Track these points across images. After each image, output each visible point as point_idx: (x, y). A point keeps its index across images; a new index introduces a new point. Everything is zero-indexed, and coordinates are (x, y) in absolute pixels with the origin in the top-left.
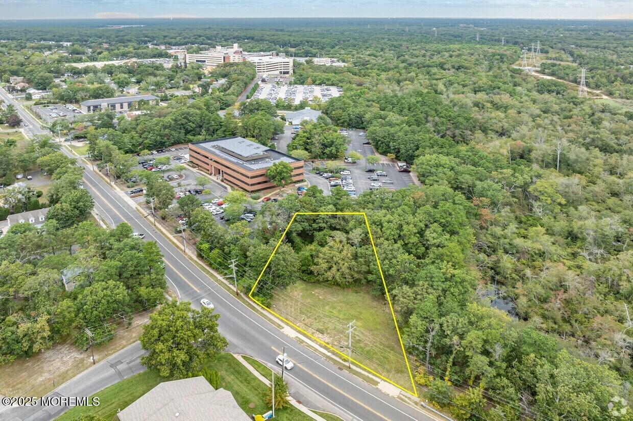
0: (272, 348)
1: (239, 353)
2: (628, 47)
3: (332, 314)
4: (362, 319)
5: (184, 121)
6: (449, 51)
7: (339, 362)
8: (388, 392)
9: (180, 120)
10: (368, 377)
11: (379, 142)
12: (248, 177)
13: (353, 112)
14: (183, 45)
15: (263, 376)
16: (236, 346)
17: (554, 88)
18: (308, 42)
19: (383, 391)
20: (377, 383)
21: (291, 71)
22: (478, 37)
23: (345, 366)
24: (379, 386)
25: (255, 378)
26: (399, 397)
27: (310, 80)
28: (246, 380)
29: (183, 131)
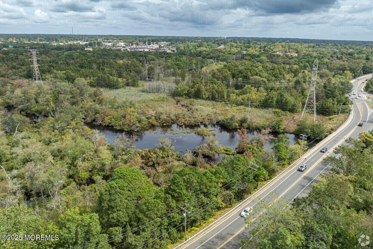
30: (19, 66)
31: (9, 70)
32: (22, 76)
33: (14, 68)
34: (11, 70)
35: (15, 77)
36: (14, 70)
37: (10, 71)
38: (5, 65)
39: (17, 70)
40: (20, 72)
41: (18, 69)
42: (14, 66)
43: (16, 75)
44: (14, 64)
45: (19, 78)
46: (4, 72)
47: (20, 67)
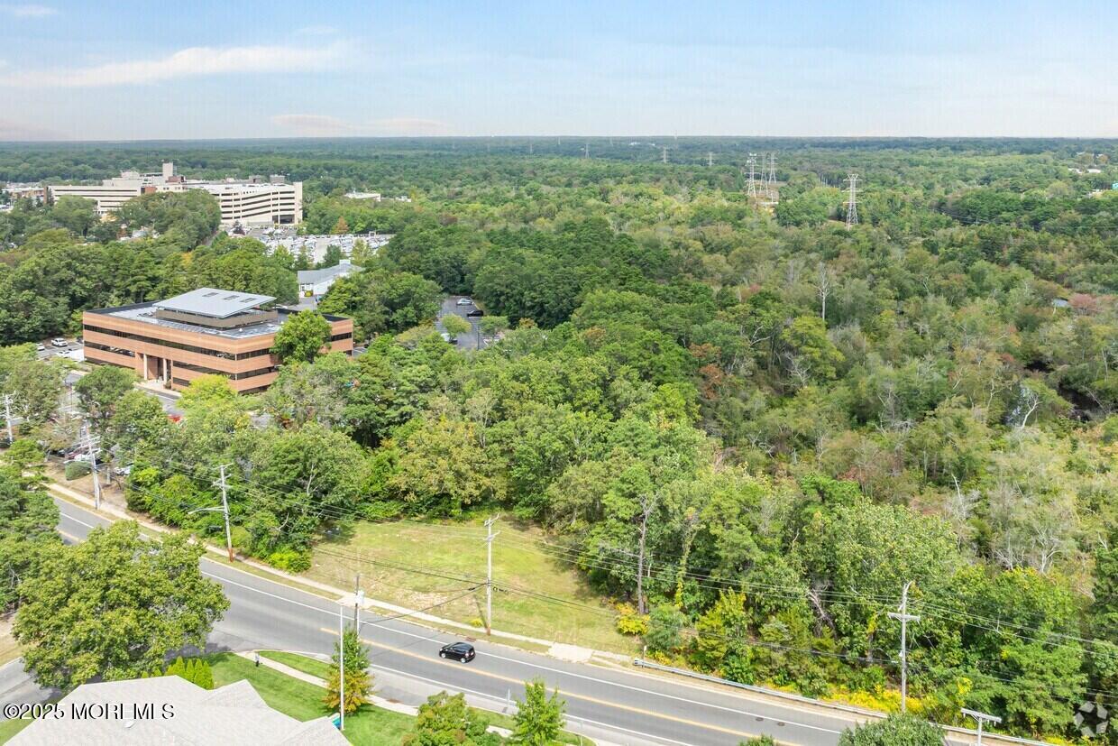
0: (323, 629)
1: (250, 650)
2: (918, 165)
3: (440, 562)
4: (503, 562)
5: (66, 274)
6: (615, 176)
7: (465, 630)
8: (568, 657)
9: (57, 271)
10: (527, 642)
11: (503, 298)
12: (232, 357)
13: (444, 254)
14: (36, 180)
15: (309, 673)
16: (240, 640)
17: (805, 216)
18: (329, 169)
19: (560, 658)
20: (547, 648)
21: (299, 215)
22: (664, 156)
23: (480, 634)
24: (552, 652)
25: (291, 680)
26: (589, 662)
27: (342, 222)
28: (271, 687)
29: (64, 300)
30: (1111, 253)
31: (1078, 262)
32: (1108, 285)
33: (1094, 256)
34: (1085, 263)
35: (1091, 286)
36: (1092, 265)
37: (1081, 266)
38: (1071, 244)
39: (1099, 265)
40: (1109, 273)
41: (1104, 261)
42: (1095, 250)
43: (1093, 281)
44: (1099, 245)
45: (1100, 291)
46: (1065, 268)
47: (1111, 257)
